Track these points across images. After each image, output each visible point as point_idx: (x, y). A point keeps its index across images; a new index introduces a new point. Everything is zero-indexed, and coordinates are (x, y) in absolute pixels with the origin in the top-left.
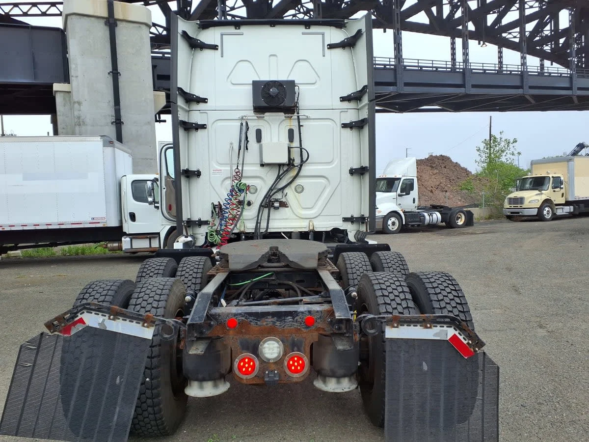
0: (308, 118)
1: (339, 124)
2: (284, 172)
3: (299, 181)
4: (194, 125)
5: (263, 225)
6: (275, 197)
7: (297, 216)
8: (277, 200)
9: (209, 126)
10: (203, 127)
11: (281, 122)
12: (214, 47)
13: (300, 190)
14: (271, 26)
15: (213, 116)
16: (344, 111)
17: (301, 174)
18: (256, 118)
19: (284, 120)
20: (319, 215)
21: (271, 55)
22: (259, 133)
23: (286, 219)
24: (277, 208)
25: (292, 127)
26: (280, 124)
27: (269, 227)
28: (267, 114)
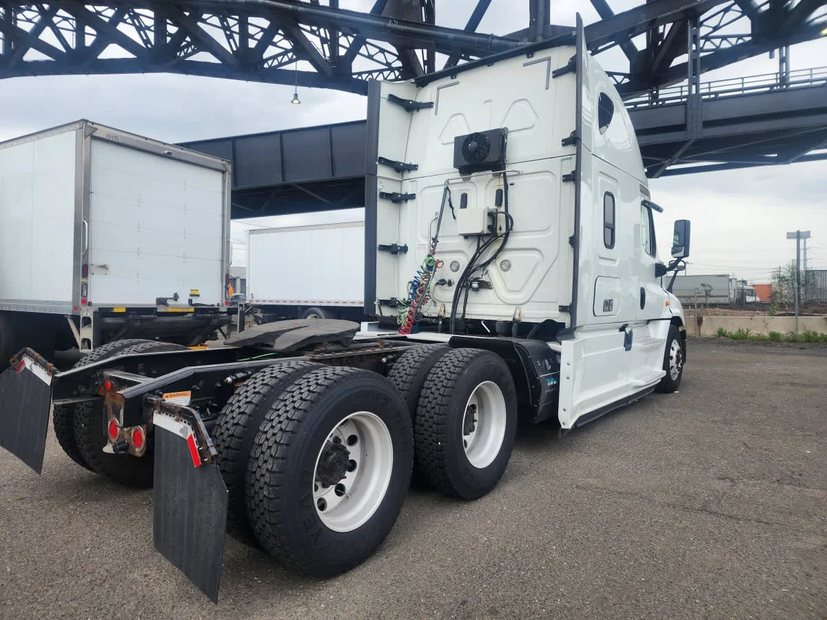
0: (519, 174)
1: (559, 176)
2: (485, 244)
3: (504, 256)
4: (400, 196)
5: (460, 309)
6: (474, 275)
7: (501, 300)
8: (476, 279)
9: (418, 195)
10: (412, 197)
11: (489, 182)
12: (430, 105)
13: (506, 266)
14: (489, 66)
15: (422, 183)
16: (568, 159)
17: (508, 246)
18: (461, 180)
19: (491, 180)
20: (528, 301)
21: (486, 101)
22: (464, 198)
23: (489, 304)
24: (476, 290)
25: (499, 188)
26: (487, 185)
27: (466, 312)
28: (473, 174)
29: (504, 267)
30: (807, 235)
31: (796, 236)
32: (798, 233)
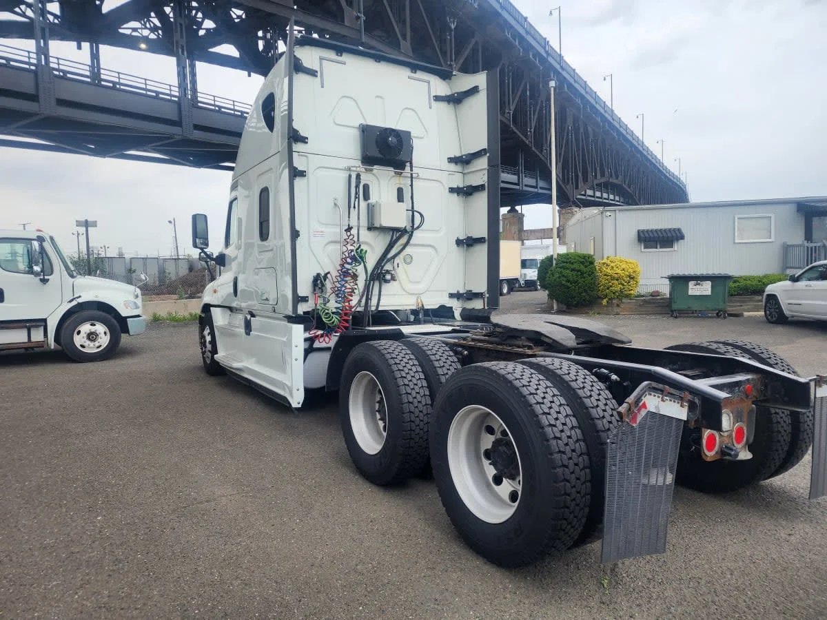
0: (422, 178)
1: (447, 187)
2: (396, 239)
3: (408, 250)
5: (374, 302)
6: (385, 268)
7: (404, 291)
8: (388, 272)
9: (310, 174)
10: (302, 174)
11: (391, 178)
12: (313, 73)
13: (409, 260)
14: (376, 61)
15: (314, 161)
16: (451, 174)
17: (411, 242)
18: (363, 170)
19: (394, 176)
20: (427, 290)
21: (377, 97)
22: (366, 189)
23: (395, 295)
24: (387, 282)
25: (401, 186)
26: (389, 180)
27: (380, 304)
28: (375, 167)
29: (408, 260)
30: (94, 224)
31: (84, 224)
32: (86, 221)
